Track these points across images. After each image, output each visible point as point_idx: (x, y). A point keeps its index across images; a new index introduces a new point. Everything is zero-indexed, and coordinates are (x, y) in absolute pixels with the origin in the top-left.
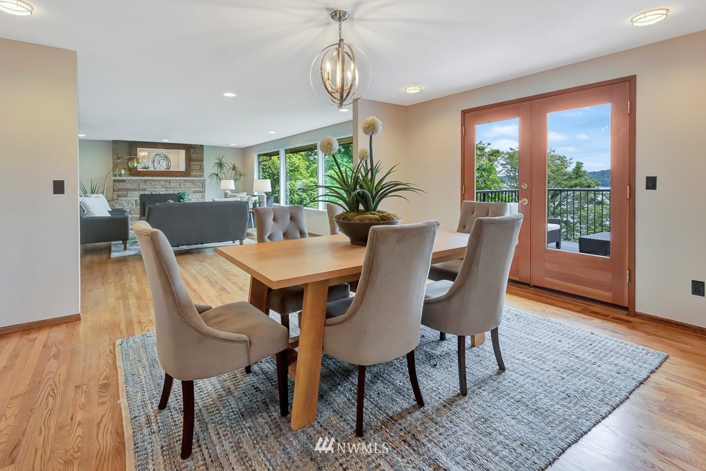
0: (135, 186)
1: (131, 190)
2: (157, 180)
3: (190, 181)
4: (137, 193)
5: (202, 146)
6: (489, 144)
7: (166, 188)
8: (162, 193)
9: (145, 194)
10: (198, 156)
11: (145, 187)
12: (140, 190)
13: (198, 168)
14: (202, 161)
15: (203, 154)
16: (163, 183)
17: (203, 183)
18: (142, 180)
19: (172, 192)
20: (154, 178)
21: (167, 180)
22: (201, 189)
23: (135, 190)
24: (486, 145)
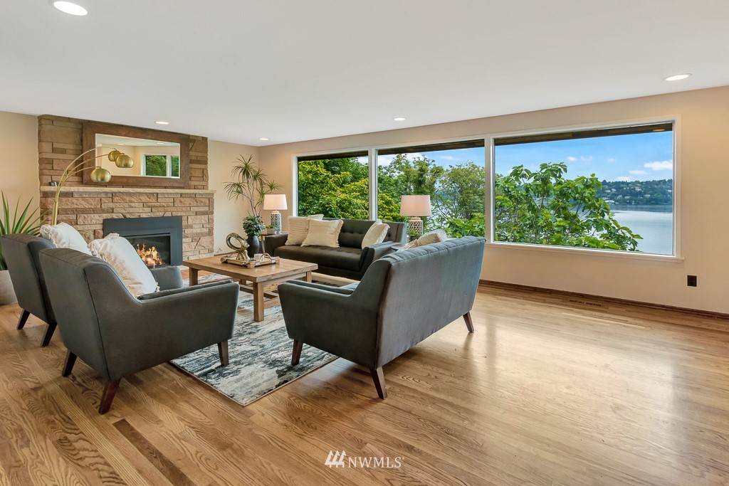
0: (94, 203)
1: (84, 211)
2: (134, 194)
3: (190, 196)
4: (96, 216)
5: (205, 139)
6: (433, 161)
7: (151, 207)
8: (143, 216)
9: (113, 220)
10: (200, 154)
11: (111, 205)
12: (103, 211)
13: (199, 173)
14: (205, 163)
15: (207, 152)
16: (144, 199)
17: (210, 199)
18: (106, 193)
19: (161, 214)
20: (131, 190)
21: (152, 194)
22: (207, 209)
23: (94, 211)
24: (430, 161)
